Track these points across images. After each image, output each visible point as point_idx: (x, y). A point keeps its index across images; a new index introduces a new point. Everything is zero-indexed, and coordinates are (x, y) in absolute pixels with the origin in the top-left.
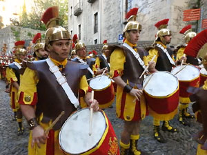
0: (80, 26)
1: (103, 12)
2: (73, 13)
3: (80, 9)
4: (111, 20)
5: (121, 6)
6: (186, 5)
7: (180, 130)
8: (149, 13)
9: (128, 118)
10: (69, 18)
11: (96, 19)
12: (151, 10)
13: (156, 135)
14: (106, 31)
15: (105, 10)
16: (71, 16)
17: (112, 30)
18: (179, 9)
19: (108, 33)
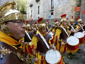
0: (32, 11)
1: (42, 6)
2: (29, 6)
3: (32, 4)
4: (45, 9)
5: (49, 4)
6: (75, 5)
7: (77, 55)
8: (61, 7)
9: (62, 51)
10: (27, 7)
11: (39, 9)
12: (61, 6)
13: (69, 56)
14: (43, 14)
15: (42, 5)
16: (28, 7)
17: (45, 13)
18: (73, 6)
19: (44, 14)
